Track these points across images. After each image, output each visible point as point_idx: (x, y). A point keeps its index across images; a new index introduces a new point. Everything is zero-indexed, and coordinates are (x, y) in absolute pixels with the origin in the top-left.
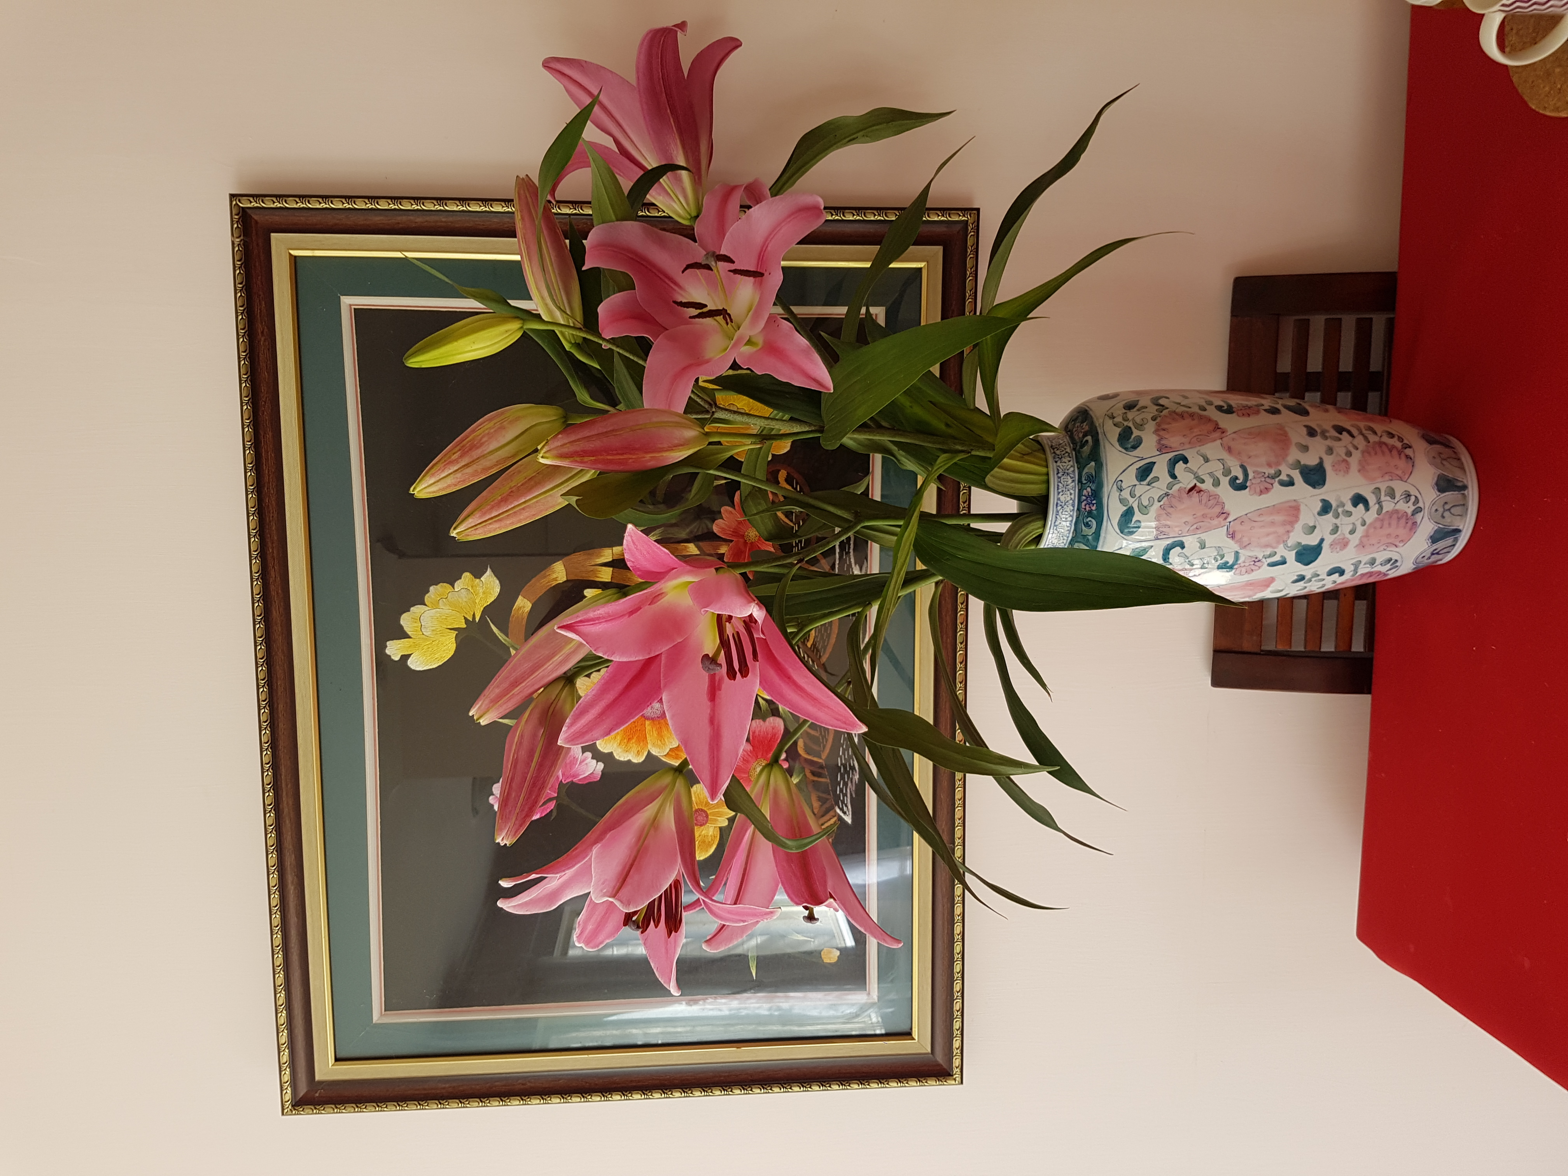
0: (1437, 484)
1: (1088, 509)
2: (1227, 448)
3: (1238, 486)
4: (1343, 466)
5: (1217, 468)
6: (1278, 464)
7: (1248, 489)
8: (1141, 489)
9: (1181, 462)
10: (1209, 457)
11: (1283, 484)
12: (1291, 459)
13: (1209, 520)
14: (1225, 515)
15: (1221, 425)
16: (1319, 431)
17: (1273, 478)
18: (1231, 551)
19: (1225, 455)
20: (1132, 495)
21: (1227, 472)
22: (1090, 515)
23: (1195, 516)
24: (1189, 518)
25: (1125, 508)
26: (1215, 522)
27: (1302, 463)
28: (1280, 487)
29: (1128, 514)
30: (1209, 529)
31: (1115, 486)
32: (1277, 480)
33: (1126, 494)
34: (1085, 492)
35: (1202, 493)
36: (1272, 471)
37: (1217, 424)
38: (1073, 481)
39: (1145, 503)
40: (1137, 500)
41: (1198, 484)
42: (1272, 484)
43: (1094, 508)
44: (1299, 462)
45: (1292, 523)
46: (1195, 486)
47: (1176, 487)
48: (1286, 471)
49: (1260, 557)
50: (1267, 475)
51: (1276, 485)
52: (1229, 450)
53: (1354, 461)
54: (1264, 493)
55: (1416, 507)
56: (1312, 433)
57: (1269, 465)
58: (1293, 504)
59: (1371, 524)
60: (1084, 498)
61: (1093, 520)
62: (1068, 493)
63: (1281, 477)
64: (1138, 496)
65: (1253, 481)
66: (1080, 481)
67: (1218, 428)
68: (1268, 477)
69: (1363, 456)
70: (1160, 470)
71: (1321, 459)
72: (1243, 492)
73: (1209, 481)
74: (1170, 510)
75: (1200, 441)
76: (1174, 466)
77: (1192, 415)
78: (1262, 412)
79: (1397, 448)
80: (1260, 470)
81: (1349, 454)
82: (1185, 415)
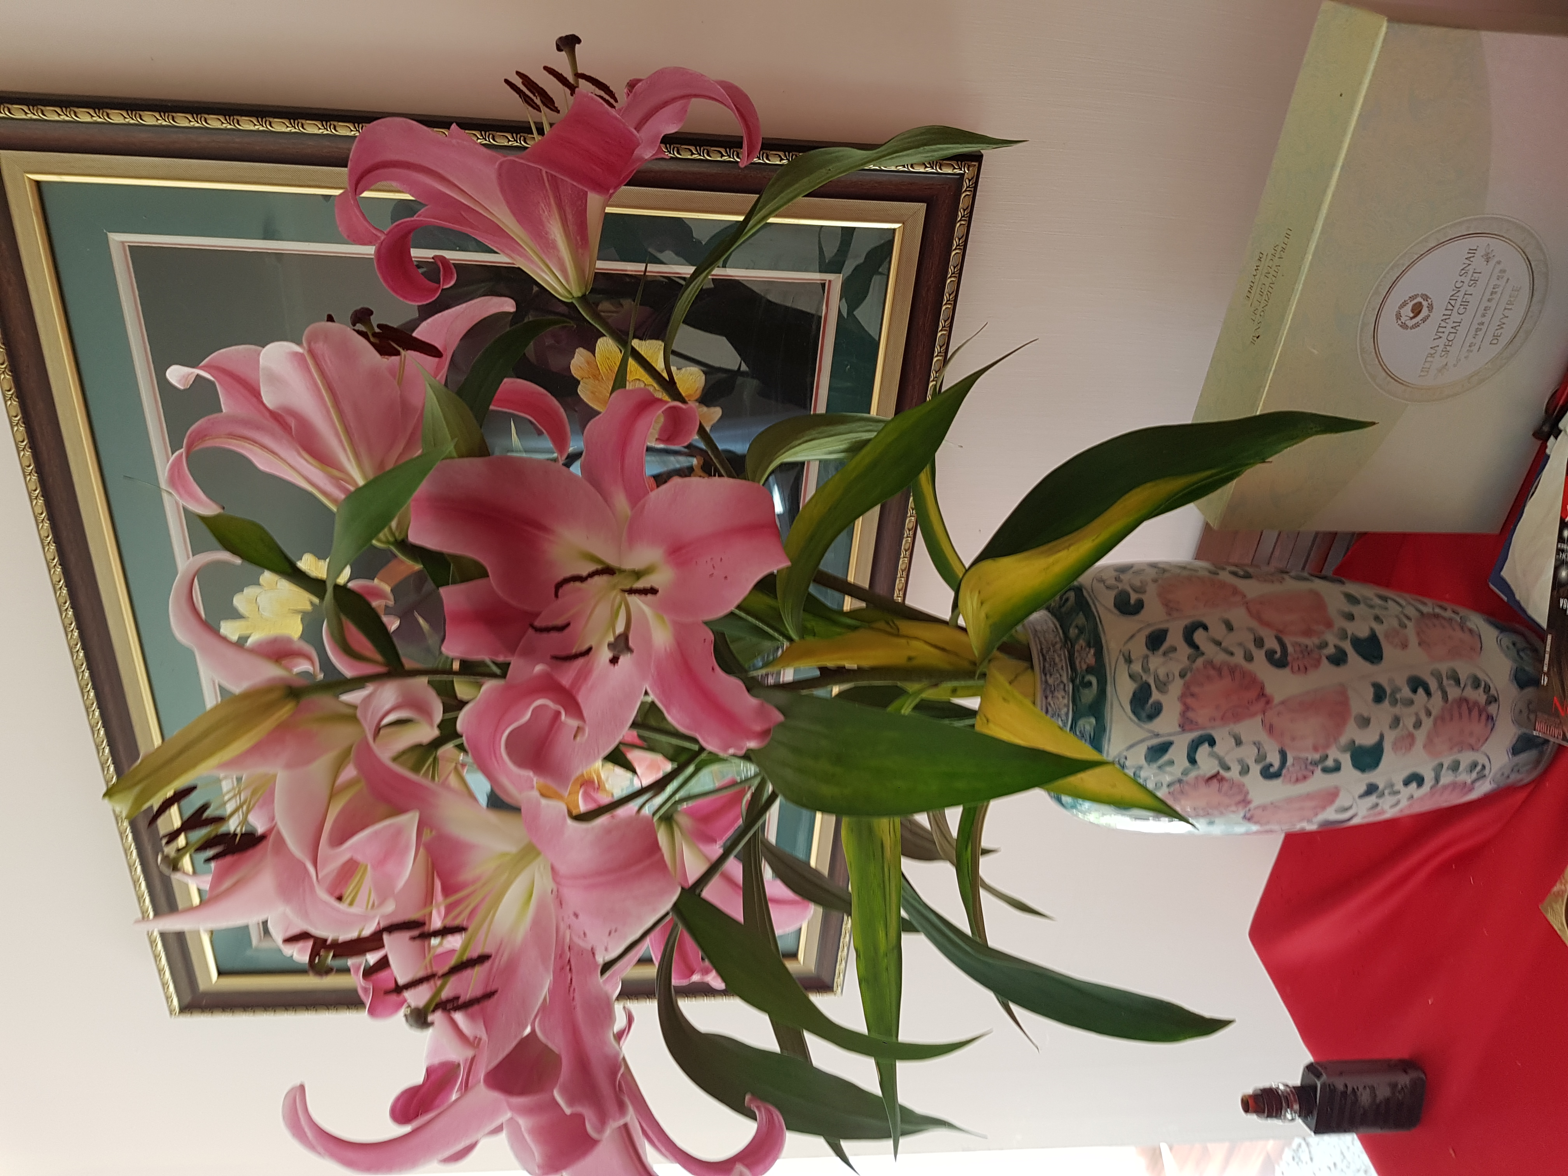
0: (1514, 747)
2: (1268, 726)
3: (1271, 775)
4: (1407, 742)
5: (1249, 753)
6: (1327, 746)
7: (1282, 778)
9: (1206, 745)
10: (1242, 738)
11: (1326, 770)
12: (1344, 740)
13: (1225, 806)
14: (1246, 802)
15: (1268, 690)
16: (1388, 691)
17: (1316, 764)
19: (1262, 736)
21: (1261, 758)
26: (1233, 807)
27: (1357, 743)
28: (1321, 774)
30: (1224, 812)
32: (1320, 767)
35: (1224, 783)
36: (1317, 756)
37: (1262, 688)
41: (1222, 772)
42: (1312, 771)
44: (1354, 742)
46: (1218, 773)
47: (1193, 774)
48: (1334, 754)
50: (1309, 761)
51: (1318, 772)
52: (1271, 730)
53: (1421, 736)
54: (1299, 782)
56: (1379, 695)
57: (1316, 749)
63: (1326, 762)
68: (1311, 763)
69: (1435, 724)
70: (1178, 753)
71: (1382, 735)
73: (1236, 769)
75: (1236, 715)
76: (1197, 749)
77: (1233, 670)
78: (1325, 661)
79: (1479, 707)
80: (1304, 755)
81: (1418, 724)
82: (1225, 671)
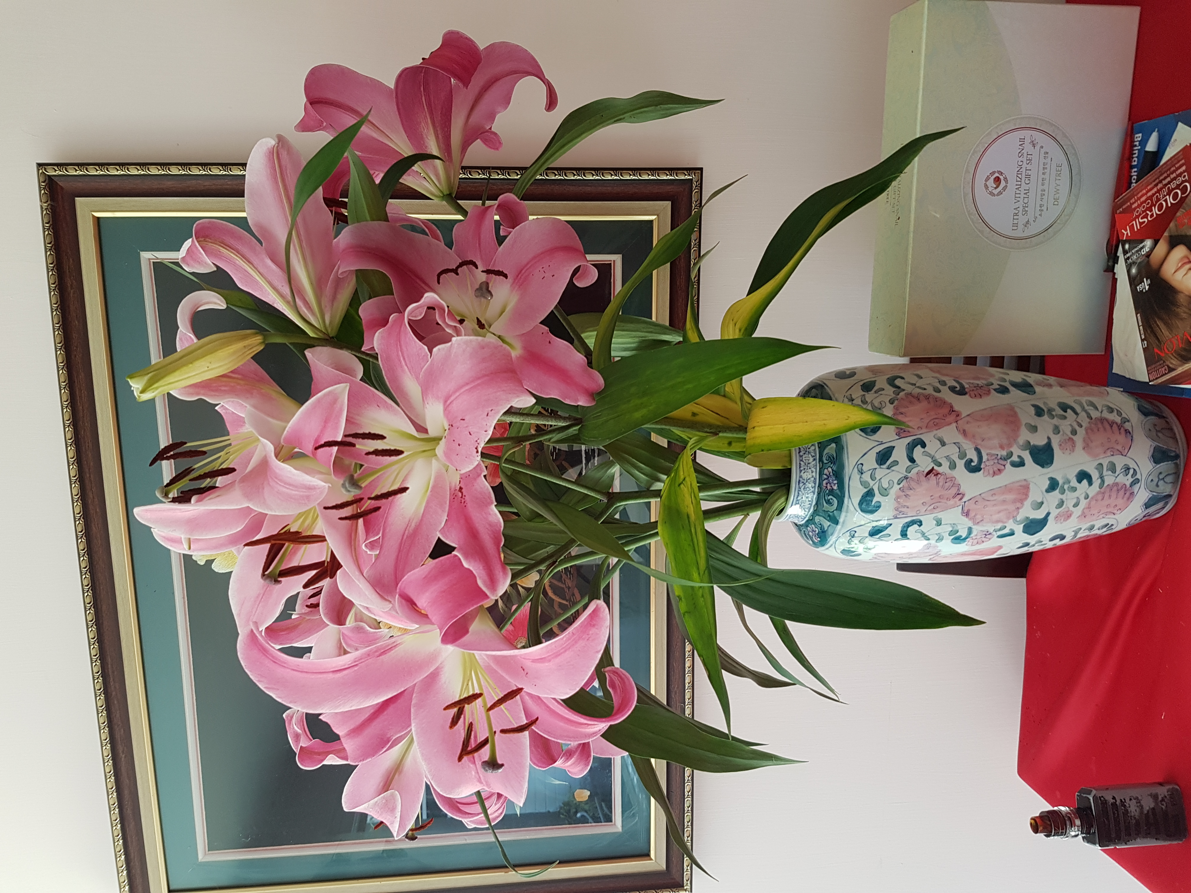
0: (1153, 456)
1: (829, 487)
2: (962, 431)
3: (973, 468)
4: (1069, 443)
5: (952, 451)
6: (1010, 445)
7: (982, 471)
8: (881, 472)
9: (919, 446)
10: (945, 440)
11: (1014, 465)
12: (1021, 441)
13: (945, 501)
14: (961, 495)
15: (956, 408)
16: (1046, 410)
17: (1005, 460)
18: (965, 526)
19: (960, 439)
20: (873, 478)
21: (962, 455)
22: (831, 492)
23: (932, 497)
24: (927, 499)
25: (866, 490)
26: (952, 502)
27: (1032, 444)
28: (1012, 468)
29: (870, 494)
30: (946, 509)
31: (856, 469)
32: (1009, 461)
33: (866, 477)
34: (826, 471)
35: (939, 476)
36: (1004, 453)
37: (952, 407)
38: (814, 460)
39: (885, 485)
40: (878, 483)
41: (936, 468)
42: (1004, 466)
43: (835, 487)
44: (1029, 442)
45: (1022, 501)
46: (933, 469)
47: (915, 471)
48: (1017, 452)
49: (991, 531)
50: (999, 457)
51: (1008, 466)
52: (964, 433)
53: (1079, 439)
54: (997, 475)
55: (1134, 478)
56: (1039, 412)
57: (1002, 447)
58: (1024, 483)
59: (1092, 498)
60: (825, 477)
61: (834, 499)
62: (810, 471)
63: (1011, 459)
64: (878, 478)
65: (987, 463)
66: (821, 460)
67: (953, 411)
68: (1001, 458)
69: (1087, 433)
70: (899, 454)
71: (1049, 438)
72: (977, 474)
73: (946, 464)
74: (910, 492)
75: (936, 424)
76: (913, 450)
77: (927, 397)
78: (993, 391)
79: (1117, 423)
80: (993, 452)
81: (1074, 432)
82: (921, 398)
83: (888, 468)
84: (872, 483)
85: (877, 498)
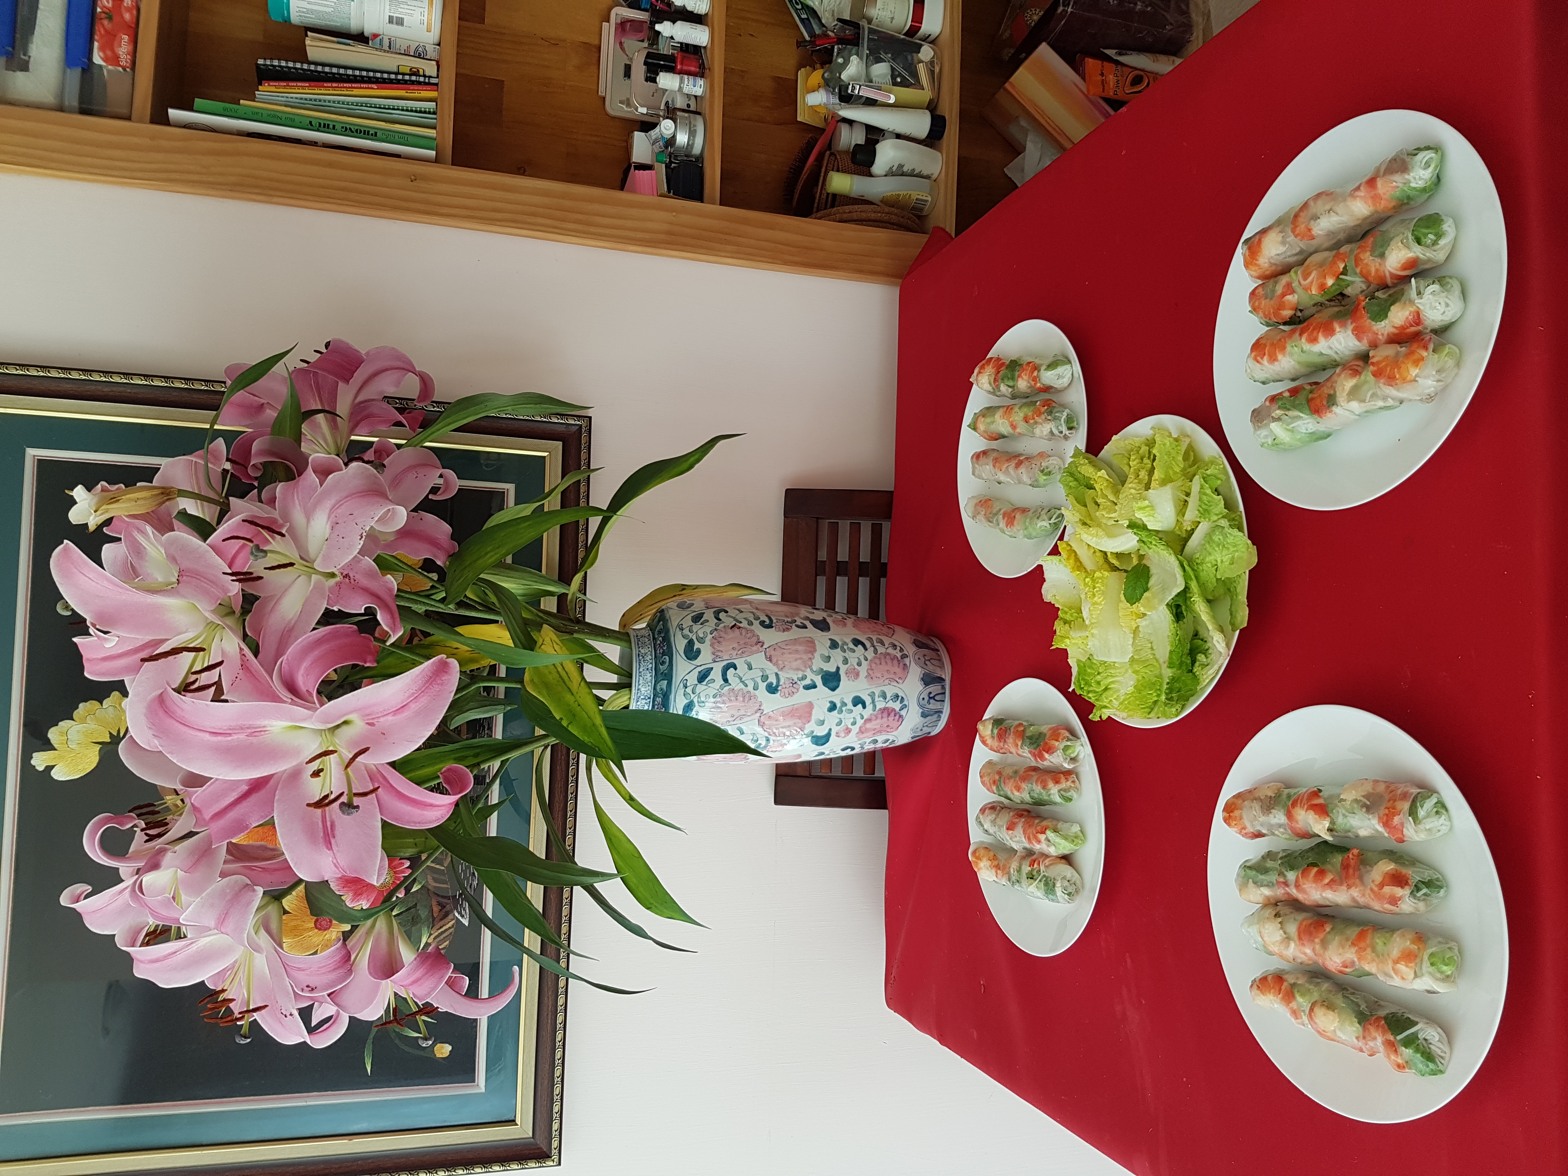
3: (767, 626)
5: (748, 616)
8: (695, 628)
13: (750, 647)
14: (762, 644)
20: (691, 631)
23: (739, 645)
24: (736, 645)
25: (687, 641)
26: (755, 648)
29: (691, 643)
30: (752, 654)
31: (678, 631)
33: (686, 632)
35: (742, 629)
39: (701, 635)
40: (695, 635)
41: (738, 624)
43: (665, 648)
45: (812, 654)
55: (902, 704)
58: (810, 641)
59: (867, 718)
64: (695, 631)
72: (770, 629)
73: (745, 623)
74: (721, 640)
83: (702, 624)
84: (691, 635)
85: (697, 645)
